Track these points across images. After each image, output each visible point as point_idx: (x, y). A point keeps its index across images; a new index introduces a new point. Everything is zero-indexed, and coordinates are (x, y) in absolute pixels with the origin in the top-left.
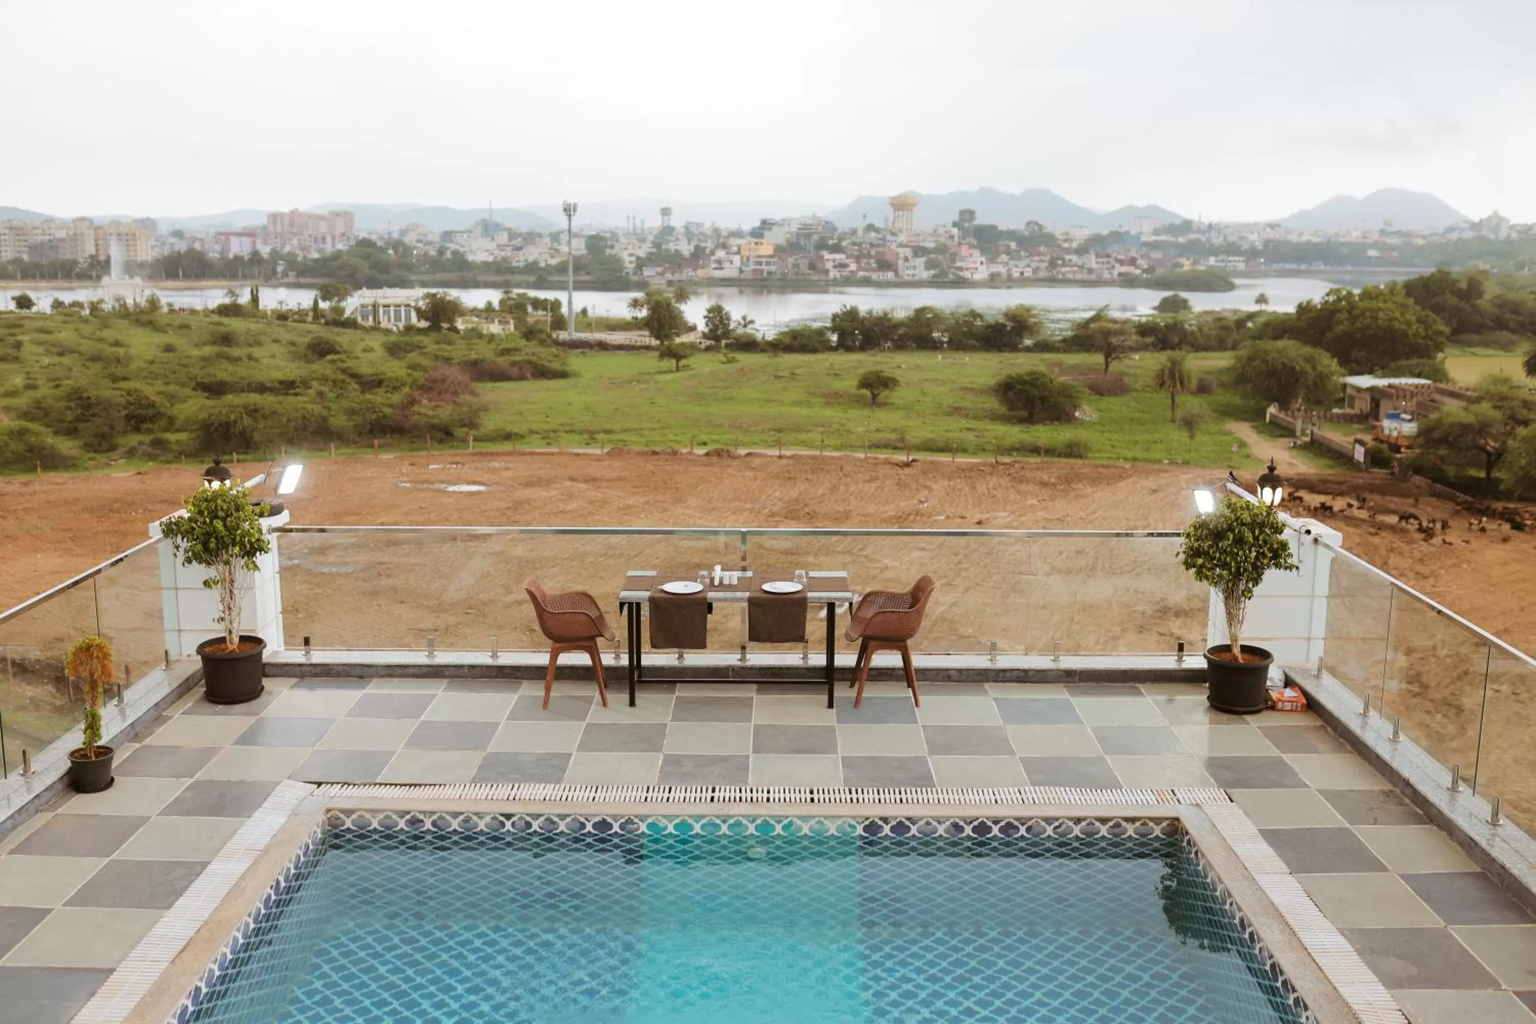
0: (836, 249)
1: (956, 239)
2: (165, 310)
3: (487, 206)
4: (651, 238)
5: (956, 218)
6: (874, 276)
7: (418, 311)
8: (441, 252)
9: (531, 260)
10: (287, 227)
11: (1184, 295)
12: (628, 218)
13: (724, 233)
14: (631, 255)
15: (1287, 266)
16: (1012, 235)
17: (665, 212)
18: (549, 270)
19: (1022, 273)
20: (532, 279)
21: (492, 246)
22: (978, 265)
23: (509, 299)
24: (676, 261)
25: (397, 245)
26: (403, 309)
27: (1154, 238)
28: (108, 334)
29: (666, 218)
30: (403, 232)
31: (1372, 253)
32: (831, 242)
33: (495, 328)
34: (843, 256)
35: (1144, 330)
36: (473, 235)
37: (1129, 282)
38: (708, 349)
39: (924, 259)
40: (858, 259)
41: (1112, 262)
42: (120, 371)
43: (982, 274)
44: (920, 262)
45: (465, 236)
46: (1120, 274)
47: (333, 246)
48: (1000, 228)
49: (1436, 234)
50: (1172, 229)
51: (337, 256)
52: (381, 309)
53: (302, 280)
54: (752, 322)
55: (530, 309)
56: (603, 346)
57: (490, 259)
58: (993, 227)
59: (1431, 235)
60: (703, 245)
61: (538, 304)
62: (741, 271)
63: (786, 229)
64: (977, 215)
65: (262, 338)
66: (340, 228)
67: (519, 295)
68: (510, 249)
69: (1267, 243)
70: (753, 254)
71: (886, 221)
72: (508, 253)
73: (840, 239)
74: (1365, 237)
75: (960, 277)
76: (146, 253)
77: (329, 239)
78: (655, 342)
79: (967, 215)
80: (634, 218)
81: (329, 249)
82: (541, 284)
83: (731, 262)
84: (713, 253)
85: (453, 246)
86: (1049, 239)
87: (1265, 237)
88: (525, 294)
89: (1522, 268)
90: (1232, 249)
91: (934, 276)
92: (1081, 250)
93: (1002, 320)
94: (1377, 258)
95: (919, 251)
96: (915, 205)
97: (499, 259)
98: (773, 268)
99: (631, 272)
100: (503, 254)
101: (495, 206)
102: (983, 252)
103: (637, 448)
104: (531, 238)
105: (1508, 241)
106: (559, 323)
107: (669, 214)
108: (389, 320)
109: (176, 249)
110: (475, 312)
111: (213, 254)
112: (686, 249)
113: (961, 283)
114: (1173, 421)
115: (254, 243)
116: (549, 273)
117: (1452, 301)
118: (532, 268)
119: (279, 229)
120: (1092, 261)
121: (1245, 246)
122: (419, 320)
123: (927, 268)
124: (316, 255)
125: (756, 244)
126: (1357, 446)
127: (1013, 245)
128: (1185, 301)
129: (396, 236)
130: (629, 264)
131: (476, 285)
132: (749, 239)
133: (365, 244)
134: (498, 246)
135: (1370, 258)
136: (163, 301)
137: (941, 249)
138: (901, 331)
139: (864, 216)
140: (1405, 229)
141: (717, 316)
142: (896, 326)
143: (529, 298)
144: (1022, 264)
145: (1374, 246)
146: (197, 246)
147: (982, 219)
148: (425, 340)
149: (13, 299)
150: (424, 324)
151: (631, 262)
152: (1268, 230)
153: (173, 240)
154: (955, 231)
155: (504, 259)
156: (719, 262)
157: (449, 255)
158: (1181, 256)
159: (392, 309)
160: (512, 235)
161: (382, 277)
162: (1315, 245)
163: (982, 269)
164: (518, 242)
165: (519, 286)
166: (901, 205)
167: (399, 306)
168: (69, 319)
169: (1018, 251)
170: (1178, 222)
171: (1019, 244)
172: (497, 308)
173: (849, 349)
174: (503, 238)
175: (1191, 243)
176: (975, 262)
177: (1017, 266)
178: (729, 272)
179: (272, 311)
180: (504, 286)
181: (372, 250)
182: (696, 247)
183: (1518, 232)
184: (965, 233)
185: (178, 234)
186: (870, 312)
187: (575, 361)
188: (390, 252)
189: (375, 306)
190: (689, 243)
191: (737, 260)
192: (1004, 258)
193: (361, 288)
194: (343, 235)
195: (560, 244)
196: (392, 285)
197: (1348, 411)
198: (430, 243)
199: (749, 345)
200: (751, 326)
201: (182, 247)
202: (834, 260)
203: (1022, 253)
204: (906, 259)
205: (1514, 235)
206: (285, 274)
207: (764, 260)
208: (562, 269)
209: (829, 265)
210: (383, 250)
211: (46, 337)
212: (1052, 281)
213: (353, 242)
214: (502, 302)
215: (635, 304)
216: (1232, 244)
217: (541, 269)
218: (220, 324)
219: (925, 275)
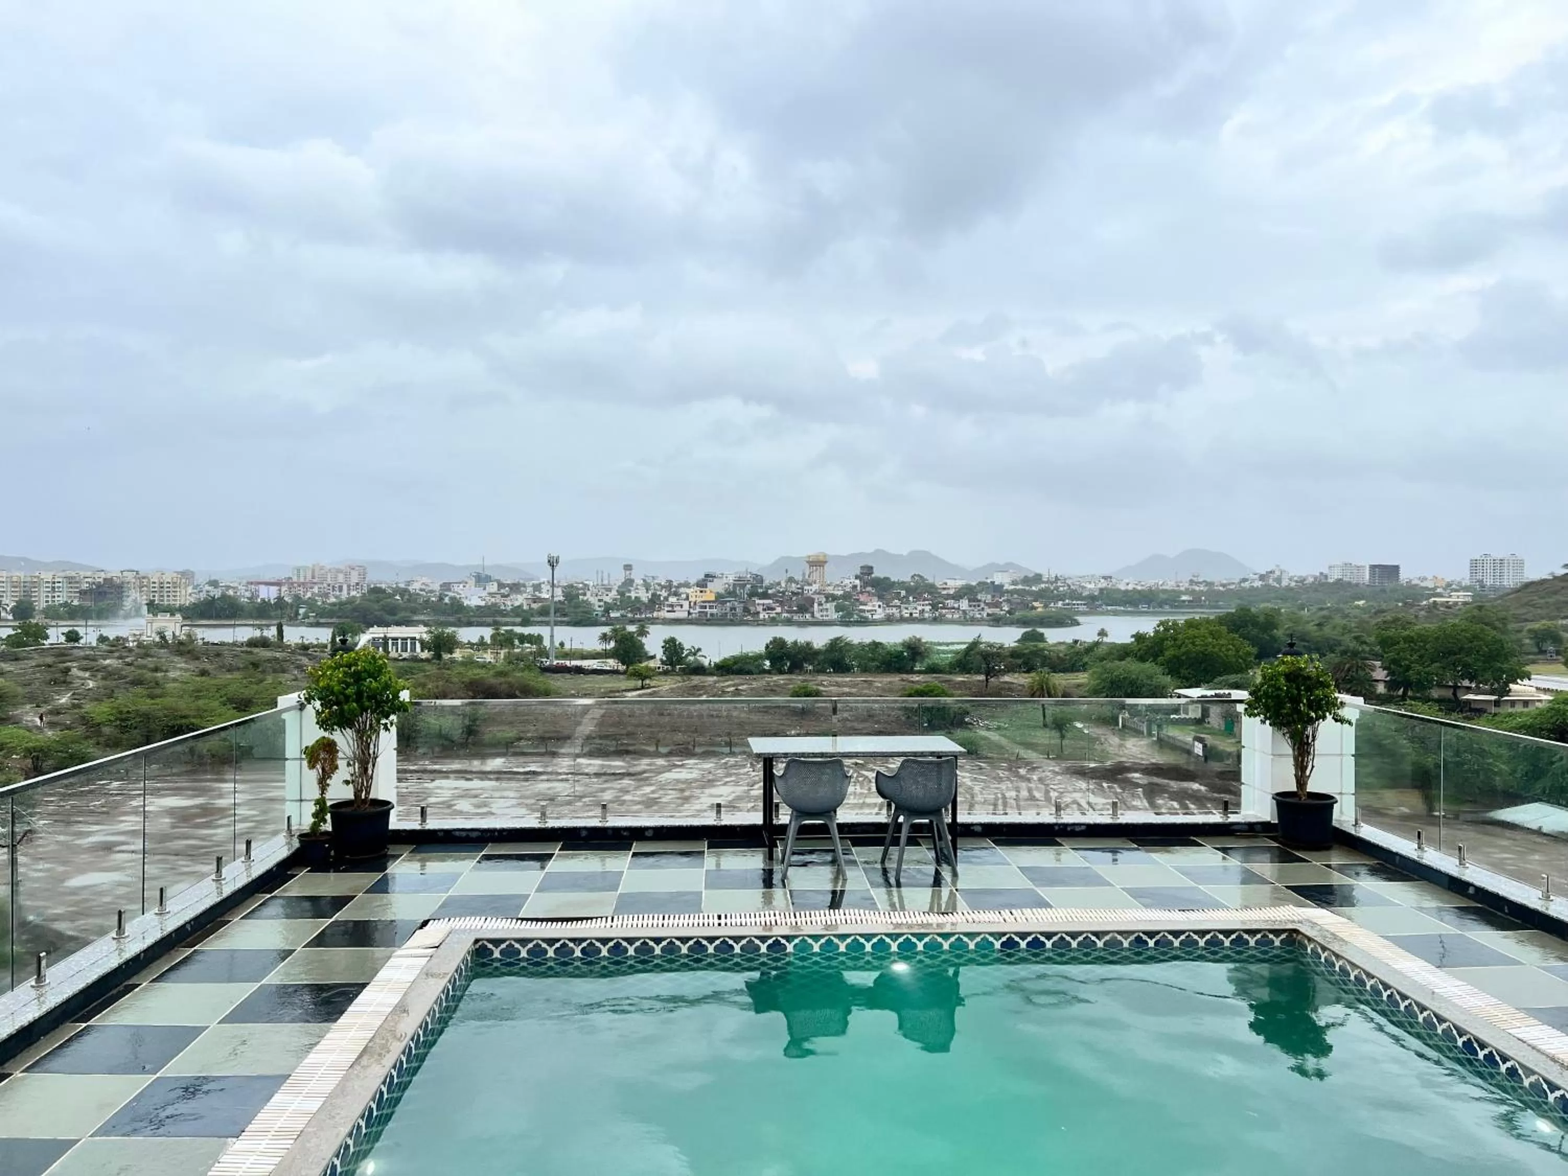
0: (765, 596)
1: (859, 588)
2: (200, 642)
3: (481, 563)
4: (616, 588)
5: (858, 572)
6: (796, 618)
7: (422, 642)
8: (441, 599)
9: (517, 604)
10: (309, 578)
11: (1041, 630)
12: (597, 572)
13: (675, 584)
14: (600, 600)
15: (1118, 608)
16: (902, 585)
17: (628, 567)
18: (531, 612)
19: (911, 614)
20: (519, 620)
21: (484, 594)
22: (877, 608)
23: (498, 634)
24: (636, 606)
25: (403, 592)
26: (409, 641)
27: (1013, 587)
28: (150, 662)
29: (628, 572)
30: (408, 583)
31: (1184, 598)
32: (760, 590)
33: (488, 657)
34: (771, 601)
35: (1014, 653)
36: (467, 586)
37: (996, 621)
38: (665, 673)
39: (834, 604)
40: (782, 604)
41: (982, 605)
42: (158, 691)
43: (880, 615)
44: (831, 606)
45: (461, 586)
46: (988, 615)
47: (349, 594)
48: (892, 580)
49: (1233, 583)
50: (1026, 581)
51: (351, 601)
52: (390, 642)
53: (322, 621)
54: (699, 650)
55: (517, 642)
56: (579, 670)
57: (483, 603)
58: (887, 579)
59: (1229, 584)
60: (658, 593)
61: (523, 639)
62: (689, 613)
63: (725, 580)
64: (875, 570)
65: (285, 665)
66: (354, 579)
67: (506, 631)
68: (499, 596)
69: (1101, 590)
70: (699, 600)
71: (804, 574)
72: (498, 600)
73: (768, 588)
74: (1178, 586)
75: (862, 617)
76: (186, 597)
77: (345, 587)
78: (622, 668)
79: (868, 570)
80: (602, 572)
81: (344, 596)
82: (526, 623)
83: (682, 606)
84: (666, 599)
85: (451, 594)
86: (931, 589)
87: (1100, 586)
88: (512, 630)
89: (1304, 609)
90: (1074, 595)
91: (842, 617)
92: (957, 596)
93: (900, 649)
94: (1189, 601)
95: (831, 598)
96: (826, 562)
97: (490, 604)
98: (714, 611)
99: (600, 614)
100: (493, 600)
101: (487, 563)
102: (881, 598)
103: (612, 749)
104: (516, 588)
105: (1289, 589)
106: (543, 653)
107: (631, 569)
108: (397, 651)
109: (212, 594)
110: (471, 645)
111: (244, 596)
112: (645, 596)
113: (864, 622)
114: (1045, 726)
115: (280, 590)
116: (532, 616)
117: (1255, 632)
118: (517, 611)
119: (302, 580)
120: (964, 604)
121: (1085, 593)
122: (422, 650)
123: (837, 611)
124: (333, 600)
125: (701, 592)
126: (1196, 743)
127: (903, 593)
128: (1042, 635)
129: (402, 586)
130: (598, 609)
131: (470, 624)
132: (696, 588)
133: (376, 591)
134: (490, 594)
135: (1184, 601)
136: (199, 636)
137: (846, 596)
138: (821, 657)
139: (787, 571)
140: (1208, 580)
141: (672, 647)
142: (817, 653)
143: (516, 634)
144: (911, 607)
145: (1187, 592)
146: (231, 592)
147: (878, 573)
148: (428, 667)
149: (63, 634)
150: (425, 655)
151: (600, 606)
152: (1102, 581)
153: (207, 588)
154: (857, 582)
155: (495, 605)
156: (672, 606)
157: (447, 600)
158: (1035, 601)
159: (400, 641)
160: (501, 585)
161: (389, 618)
162: (1139, 592)
163: (880, 611)
164: (505, 591)
165: (506, 624)
166: (817, 563)
167: (406, 639)
168: (114, 648)
169: (906, 597)
170: (1031, 575)
171: (907, 592)
172: (489, 642)
173: (781, 672)
174: (493, 588)
175: (1042, 590)
176: (874, 606)
177: (907, 609)
178: (681, 614)
179: (296, 644)
180: (496, 625)
181: (381, 596)
182: (654, 595)
183: (1296, 582)
184: (865, 584)
185: (214, 584)
186: (795, 643)
187: (557, 682)
188: (398, 597)
189: (386, 639)
190: (647, 592)
191: (686, 605)
192: (897, 602)
193: (372, 626)
194: (357, 584)
195: (540, 592)
196: (398, 624)
197: (1183, 716)
198: (431, 591)
199: (699, 670)
200: (700, 653)
201: (217, 593)
202: (763, 605)
203: (911, 598)
204: (820, 604)
205: (1293, 584)
206: (306, 616)
207: (707, 604)
208: (544, 612)
209: (760, 609)
210: (391, 596)
211: (93, 664)
212: (935, 620)
213: (365, 590)
214: (493, 637)
215: (604, 638)
216: (1074, 591)
217: (524, 611)
218: (251, 653)
219: (835, 616)
